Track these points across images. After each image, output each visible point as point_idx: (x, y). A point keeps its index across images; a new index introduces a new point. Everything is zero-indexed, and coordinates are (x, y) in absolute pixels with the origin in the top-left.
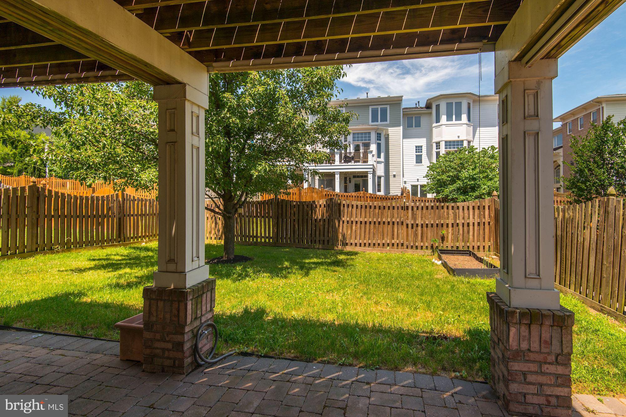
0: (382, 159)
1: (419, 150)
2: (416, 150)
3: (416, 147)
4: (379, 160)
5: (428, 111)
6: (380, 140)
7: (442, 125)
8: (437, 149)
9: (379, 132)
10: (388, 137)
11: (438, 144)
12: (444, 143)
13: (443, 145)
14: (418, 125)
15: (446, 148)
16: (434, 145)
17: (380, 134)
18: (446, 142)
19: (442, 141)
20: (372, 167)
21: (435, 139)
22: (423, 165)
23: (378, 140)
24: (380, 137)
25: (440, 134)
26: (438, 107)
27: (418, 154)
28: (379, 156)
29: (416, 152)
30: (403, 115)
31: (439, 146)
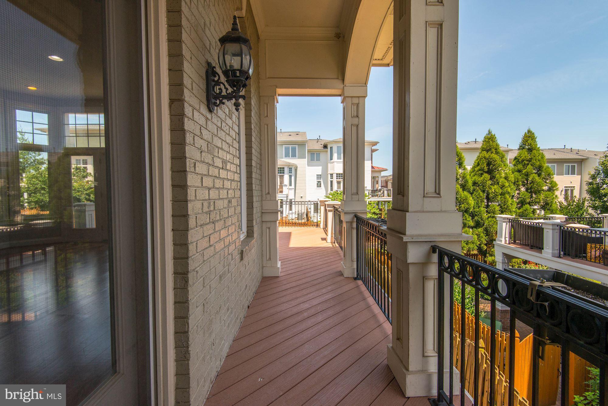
0: (293, 187)
1: (319, 177)
2: (317, 177)
3: (317, 175)
4: (290, 187)
5: (325, 150)
6: (291, 173)
7: (334, 162)
8: (331, 178)
9: (290, 167)
10: (297, 169)
11: (332, 175)
12: (335, 174)
13: (335, 176)
14: (318, 159)
15: (337, 178)
16: (329, 176)
17: (291, 168)
18: (337, 174)
19: (334, 173)
20: (286, 196)
21: (330, 172)
22: (322, 189)
23: (290, 173)
24: (291, 171)
25: (333, 169)
26: (331, 148)
27: (318, 180)
28: (290, 185)
29: (317, 179)
30: (308, 151)
31: (332, 176)
